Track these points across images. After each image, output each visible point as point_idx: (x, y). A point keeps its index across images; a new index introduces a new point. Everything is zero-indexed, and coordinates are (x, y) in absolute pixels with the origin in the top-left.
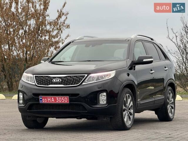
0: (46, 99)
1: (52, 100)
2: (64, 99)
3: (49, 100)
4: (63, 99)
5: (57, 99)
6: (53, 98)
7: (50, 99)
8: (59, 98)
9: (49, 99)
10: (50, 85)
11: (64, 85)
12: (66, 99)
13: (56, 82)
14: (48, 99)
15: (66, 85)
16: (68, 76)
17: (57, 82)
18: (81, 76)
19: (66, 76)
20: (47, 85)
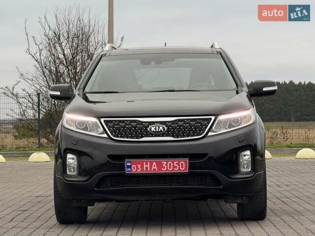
0: (140, 166)
1: (153, 168)
2: (178, 164)
3: (147, 168)
4: (176, 164)
5: (164, 165)
6: (154, 163)
7: (148, 166)
8: (167, 162)
9: (147, 164)
10: (144, 137)
11: (173, 136)
12: (182, 164)
13: (156, 132)
14: (145, 166)
15: (178, 138)
16: (179, 120)
17: (158, 132)
18: (204, 120)
19: (175, 121)
20: (137, 138)
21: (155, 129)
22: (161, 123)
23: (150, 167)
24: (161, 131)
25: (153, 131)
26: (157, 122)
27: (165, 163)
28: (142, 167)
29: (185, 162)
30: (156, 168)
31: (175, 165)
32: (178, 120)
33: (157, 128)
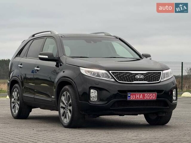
0: (134, 96)
2: (152, 95)
3: (138, 97)
5: (146, 96)
6: (141, 95)
7: (138, 96)
9: (138, 95)
11: (147, 81)
13: (140, 78)
14: (137, 96)
15: (149, 82)
17: (141, 78)
18: (158, 73)
20: (130, 82)
21: (139, 77)
22: (141, 74)
23: (139, 97)
24: (142, 78)
25: (139, 78)
26: (139, 74)
27: (146, 95)
28: (135, 97)
29: (155, 94)
30: (142, 97)
31: (151, 96)
32: (148, 72)
33: (140, 76)
